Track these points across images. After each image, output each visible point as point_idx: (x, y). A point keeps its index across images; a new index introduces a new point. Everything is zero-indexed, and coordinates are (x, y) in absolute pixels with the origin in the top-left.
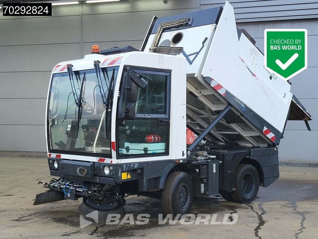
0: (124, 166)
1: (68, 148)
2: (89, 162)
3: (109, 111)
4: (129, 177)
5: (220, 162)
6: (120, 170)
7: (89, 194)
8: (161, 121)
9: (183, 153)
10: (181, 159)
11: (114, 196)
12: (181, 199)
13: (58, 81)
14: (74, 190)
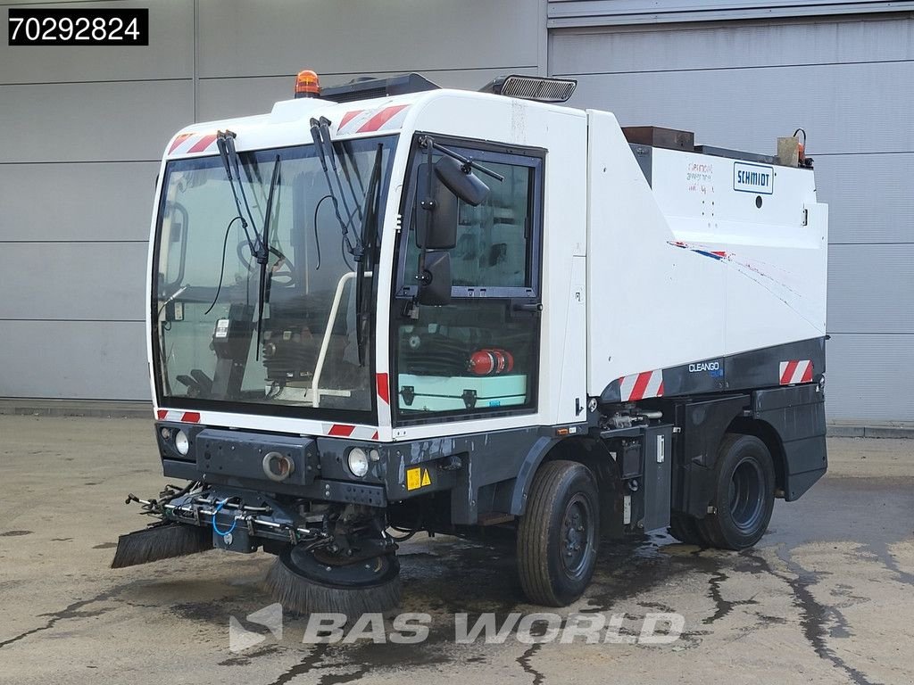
0: (415, 448)
1: (221, 392)
2: (297, 435)
3: (368, 278)
4: (426, 481)
5: (675, 430)
6: (402, 462)
7: (299, 536)
8: (518, 309)
9: (577, 405)
10: (573, 425)
11: (373, 541)
12: (570, 542)
13: (184, 182)
14: (249, 523)
